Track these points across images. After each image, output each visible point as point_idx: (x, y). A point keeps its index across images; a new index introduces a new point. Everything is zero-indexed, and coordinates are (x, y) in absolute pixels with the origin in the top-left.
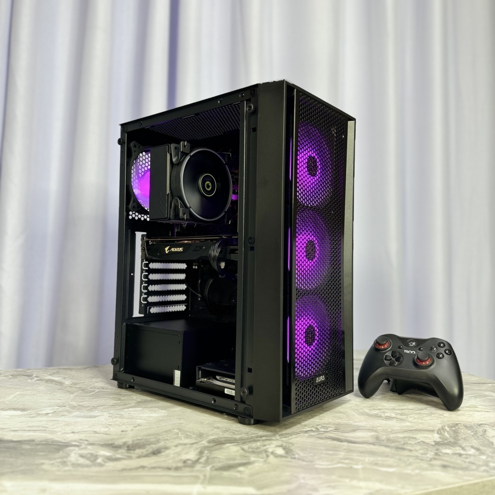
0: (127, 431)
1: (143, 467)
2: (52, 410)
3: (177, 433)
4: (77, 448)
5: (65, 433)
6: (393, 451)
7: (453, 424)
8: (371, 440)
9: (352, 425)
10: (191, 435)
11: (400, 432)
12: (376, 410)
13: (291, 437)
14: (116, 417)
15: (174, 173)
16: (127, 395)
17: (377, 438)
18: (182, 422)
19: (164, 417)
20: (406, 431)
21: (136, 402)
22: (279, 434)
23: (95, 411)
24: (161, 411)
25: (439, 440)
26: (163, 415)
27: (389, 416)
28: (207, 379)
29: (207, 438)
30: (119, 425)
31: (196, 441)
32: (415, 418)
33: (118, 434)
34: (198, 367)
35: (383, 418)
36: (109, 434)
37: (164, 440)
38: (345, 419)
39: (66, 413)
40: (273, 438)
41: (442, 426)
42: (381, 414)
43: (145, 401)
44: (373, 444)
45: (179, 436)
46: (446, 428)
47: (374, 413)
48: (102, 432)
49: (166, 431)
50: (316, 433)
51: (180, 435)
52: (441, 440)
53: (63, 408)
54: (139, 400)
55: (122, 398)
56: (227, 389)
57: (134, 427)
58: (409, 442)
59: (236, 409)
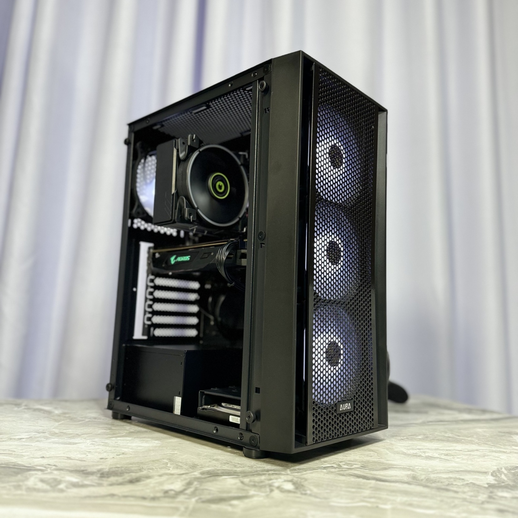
0: (107, 459)
1: (113, 495)
2: (29, 435)
3: (166, 463)
4: (40, 473)
5: (33, 457)
6: (434, 492)
7: (512, 467)
8: (406, 479)
9: (383, 463)
10: (182, 465)
11: (443, 472)
12: (416, 449)
13: (305, 473)
14: (99, 445)
15: (180, 171)
16: (120, 425)
17: (414, 478)
18: (176, 452)
19: (156, 447)
20: (451, 472)
21: (128, 432)
22: (291, 469)
23: (77, 438)
24: (154, 441)
25: (493, 482)
26: (155, 445)
27: (431, 455)
28: (211, 406)
29: (200, 470)
30: (99, 453)
31: (187, 472)
32: (463, 459)
33: (95, 461)
34: (200, 391)
35: (423, 458)
36: (84, 461)
37: (148, 469)
38: (376, 457)
39: (43, 439)
40: (283, 473)
41: (498, 468)
42: (420, 453)
43: (139, 432)
44: (408, 483)
45: (167, 466)
46: (503, 470)
47: (412, 452)
48: (77, 458)
49: (153, 461)
50: (337, 470)
51: (169, 465)
52: (496, 483)
53: (42, 434)
54: (132, 430)
55: (113, 428)
56: (232, 416)
57: (117, 455)
58: (455, 483)
59: (242, 438)
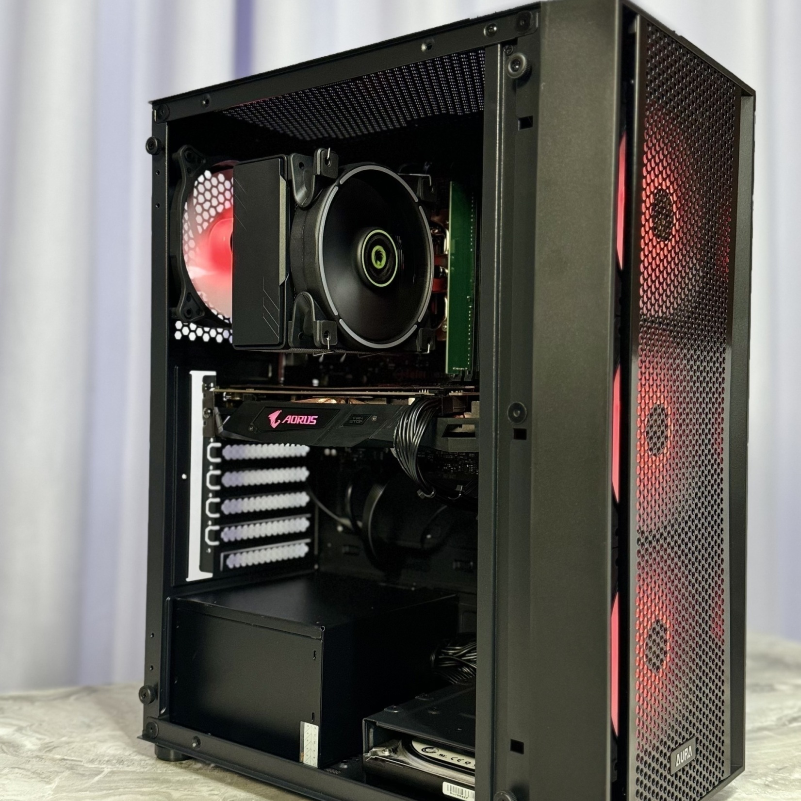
15: (297, 231)
34: (365, 720)
56: (450, 784)
